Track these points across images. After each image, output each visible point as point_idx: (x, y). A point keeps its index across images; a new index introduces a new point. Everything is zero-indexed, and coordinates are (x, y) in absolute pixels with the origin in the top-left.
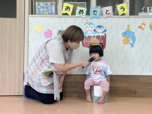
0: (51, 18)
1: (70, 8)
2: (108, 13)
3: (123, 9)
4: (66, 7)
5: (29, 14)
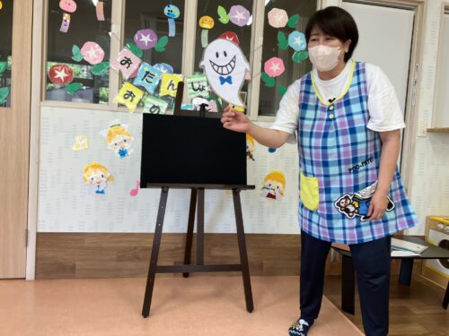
0: (93, 111)
1: (134, 96)
4: (127, 91)
5: (41, 100)
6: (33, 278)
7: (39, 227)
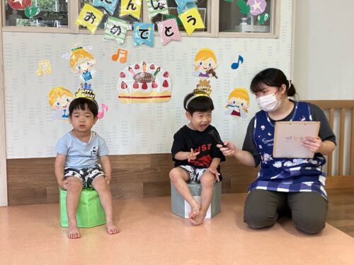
0: (53, 35)
1: (95, 17)
2: (168, 33)
3: (193, 21)
4: (88, 13)
5: (3, 26)
6: (6, 204)
7: (8, 153)
